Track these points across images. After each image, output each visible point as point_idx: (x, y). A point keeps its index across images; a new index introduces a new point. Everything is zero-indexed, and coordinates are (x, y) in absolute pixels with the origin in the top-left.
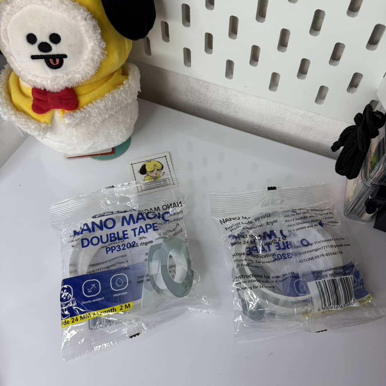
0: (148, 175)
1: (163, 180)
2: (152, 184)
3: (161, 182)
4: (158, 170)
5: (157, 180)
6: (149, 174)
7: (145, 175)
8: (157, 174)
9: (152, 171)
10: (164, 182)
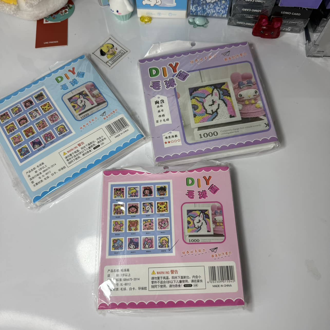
3: (118, 54)
4: (111, 48)
5: (115, 54)
8: (113, 51)
9: (109, 51)
10: (120, 53)
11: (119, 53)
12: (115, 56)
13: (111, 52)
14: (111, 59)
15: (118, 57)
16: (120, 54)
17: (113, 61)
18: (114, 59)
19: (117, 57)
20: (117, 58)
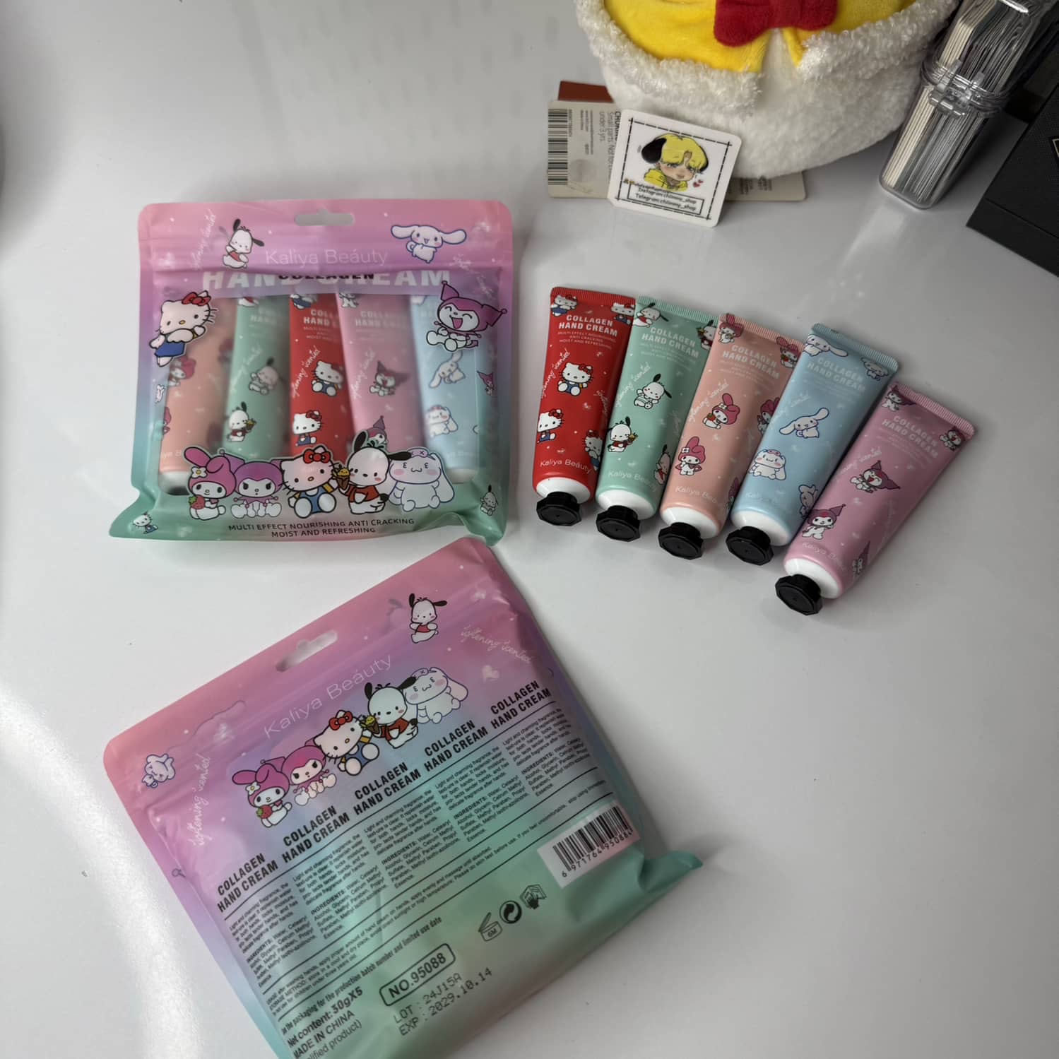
2: (658, 194)
3: (681, 199)
5: (674, 191)
6: (663, 166)
7: (652, 166)
8: (681, 177)
9: (674, 165)
10: (687, 203)
11: (685, 198)
12: (668, 192)
13: (673, 174)
14: (648, 187)
15: (671, 203)
16: (683, 204)
17: (645, 198)
18: (654, 196)
19: (667, 199)
20: (665, 201)
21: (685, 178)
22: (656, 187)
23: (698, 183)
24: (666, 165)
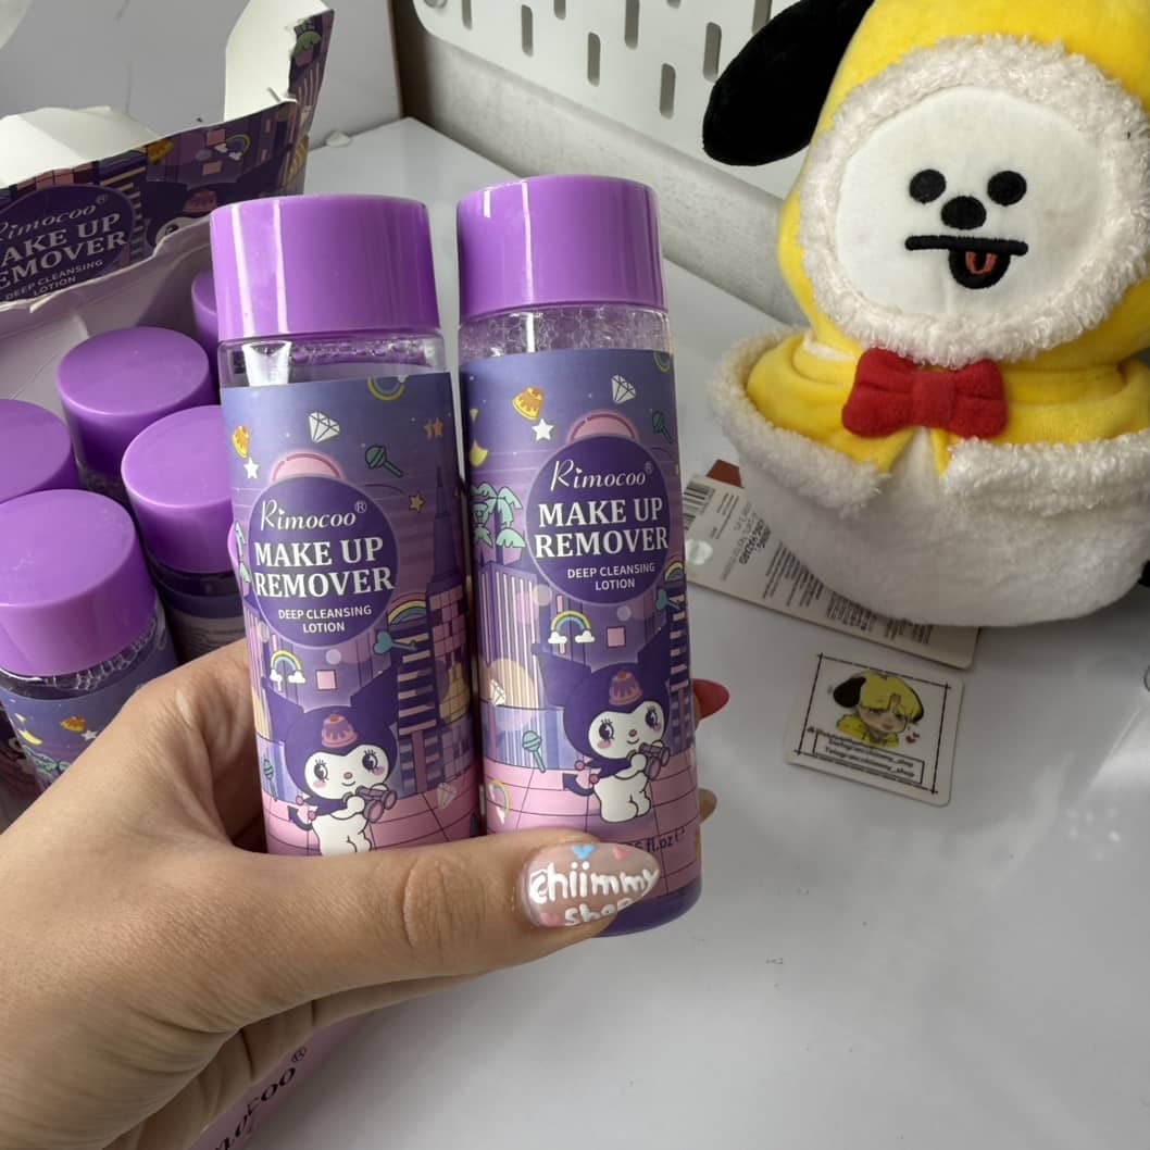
0: (857, 715)
1: (901, 758)
2: (858, 750)
3: (891, 760)
4: (899, 716)
5: (880, 746)
6: (863, 713)
7: (848, 711)
8: (888, 727)
9: (877, 711)
10: (900, 766)
11: (896, 758)
12: (872, 748)
13: (877, 723)
14: (841, 739)
15: (876, 764)
16: (895, 767)
17: (838, 753)
18: (852, 753)
19: (870, 758)
20: (867, 761)
21: (894, 730)
22: (854, 739)
23: (912, 737)
24: (867, 710)
